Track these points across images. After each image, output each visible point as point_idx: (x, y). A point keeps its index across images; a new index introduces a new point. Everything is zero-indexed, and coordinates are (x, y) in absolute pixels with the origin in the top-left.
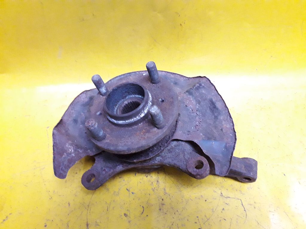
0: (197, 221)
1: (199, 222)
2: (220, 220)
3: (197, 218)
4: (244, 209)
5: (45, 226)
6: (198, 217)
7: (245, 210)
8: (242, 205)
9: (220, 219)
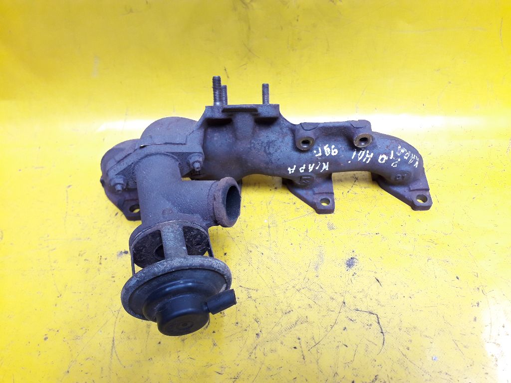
0: (297, 345)
1: (301, 347)
2: (338, 347)
3: (298, 341)
4: (381, 331)
5: (46, 339)
6: (299, 339)
7: (382, 333)
8: (379, 323)
9: (337, 345)
